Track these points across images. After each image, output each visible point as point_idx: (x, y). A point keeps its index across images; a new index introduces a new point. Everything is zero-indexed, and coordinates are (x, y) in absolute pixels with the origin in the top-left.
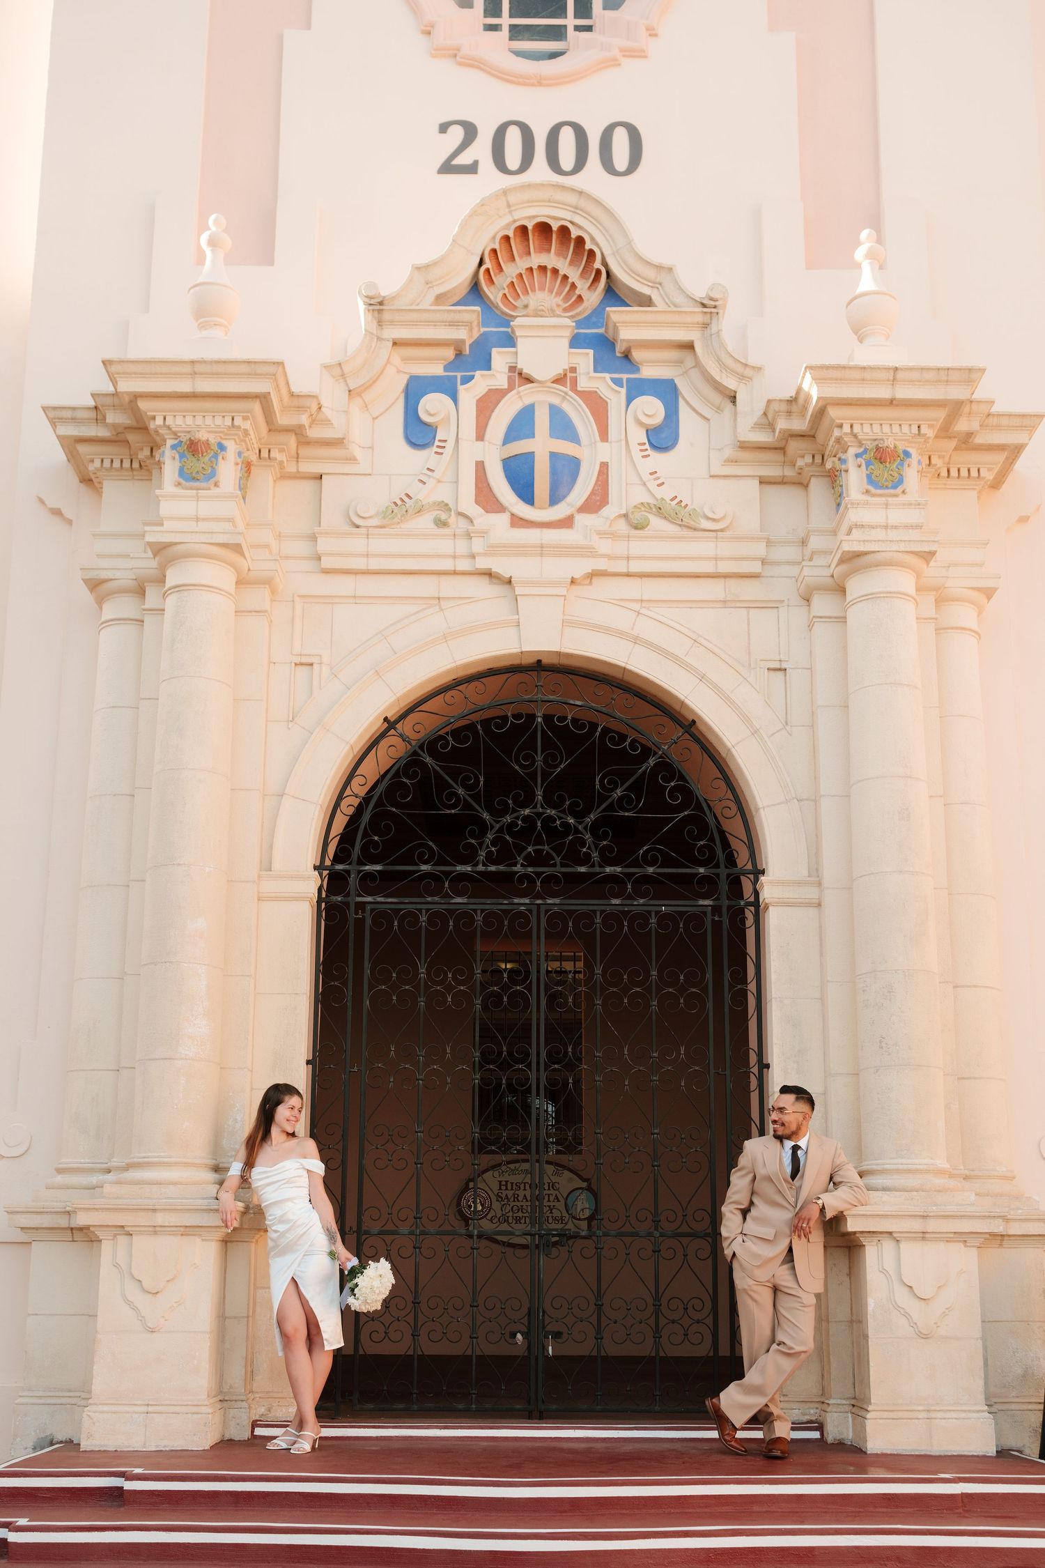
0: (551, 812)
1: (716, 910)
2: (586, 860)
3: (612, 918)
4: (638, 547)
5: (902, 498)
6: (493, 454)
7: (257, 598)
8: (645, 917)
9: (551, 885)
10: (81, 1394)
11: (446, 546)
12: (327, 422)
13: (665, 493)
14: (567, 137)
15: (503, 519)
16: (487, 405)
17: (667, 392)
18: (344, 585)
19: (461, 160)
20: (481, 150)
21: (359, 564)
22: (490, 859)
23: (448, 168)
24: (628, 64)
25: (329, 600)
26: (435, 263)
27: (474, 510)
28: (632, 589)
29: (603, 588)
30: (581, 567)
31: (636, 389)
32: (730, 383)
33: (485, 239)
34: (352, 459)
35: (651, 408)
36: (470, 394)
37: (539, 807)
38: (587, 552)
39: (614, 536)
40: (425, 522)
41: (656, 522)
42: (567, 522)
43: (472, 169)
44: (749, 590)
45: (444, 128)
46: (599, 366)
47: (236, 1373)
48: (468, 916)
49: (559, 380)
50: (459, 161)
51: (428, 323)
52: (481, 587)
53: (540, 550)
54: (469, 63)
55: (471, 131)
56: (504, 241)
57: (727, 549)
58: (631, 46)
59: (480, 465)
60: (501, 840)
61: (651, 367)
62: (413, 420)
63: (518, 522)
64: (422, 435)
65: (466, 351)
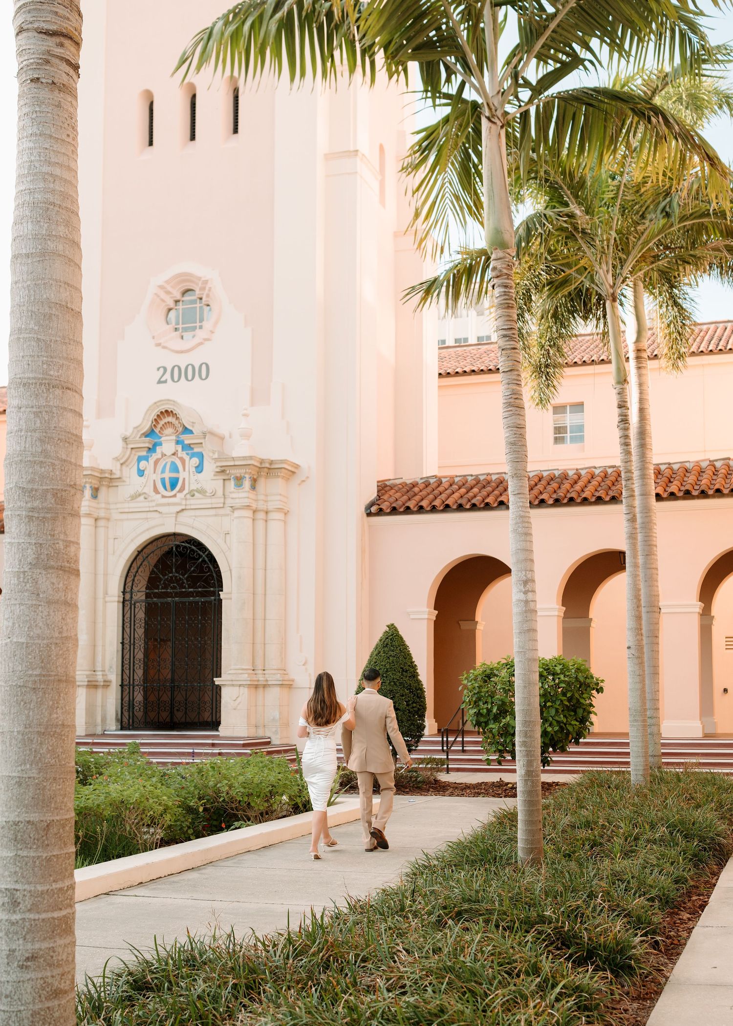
0: (176, 575)
1: (215, 600)
2: (185, 588)
3: (190, 603)
4: (192, 501)
5: (243, 490)
6: (158, 478)
7: (103, 522)
8: (198, 602)
9: (177, 595)
11: (147, 504)
12: (115, 474)
13: (199, 486)
14: (190, 369)
15: (159, 496)
16: (156, 462)
17: (200, 456)
18: (125, 516)
19: (163, 379)
20: (167, 376)
21: (127, 510)
22: (163, 588)
23: (159, 382)
24: (207, 342)
25: (122, 520)
26: (139, 426)
27: (152, 493)
28: (192, 513)
29: (185, 513)
30: (179, 508)
31: (192, 456)
32: (211, 455)
33: (153, 416)
34: (124, 481)
35: (195, 461)
36: (152, 461)
37: (174, 574)
38: (181, 504)
39: (186, 499)
40: (142, 498)
41: (196, 494)
42: (175, 496)
43: (165, 382)
44: (219, 511)
45: (158, 369)
46: (182, 450)
47: (99, 720)
49: (174, 454)
50: (162, 380)
51: (138, 443)
52: (156, 515)
53: (169, 504)
54: (164, 347)
55: (165, 369)
56: (158, 416)
57: (214, 500)
58: (206, 337)
59: (154, 481)
60: (164, 583)
61: (196, 450)
62: (139, 469)
63: (163, 497)
64: (141, 473)
65: (150, 449)
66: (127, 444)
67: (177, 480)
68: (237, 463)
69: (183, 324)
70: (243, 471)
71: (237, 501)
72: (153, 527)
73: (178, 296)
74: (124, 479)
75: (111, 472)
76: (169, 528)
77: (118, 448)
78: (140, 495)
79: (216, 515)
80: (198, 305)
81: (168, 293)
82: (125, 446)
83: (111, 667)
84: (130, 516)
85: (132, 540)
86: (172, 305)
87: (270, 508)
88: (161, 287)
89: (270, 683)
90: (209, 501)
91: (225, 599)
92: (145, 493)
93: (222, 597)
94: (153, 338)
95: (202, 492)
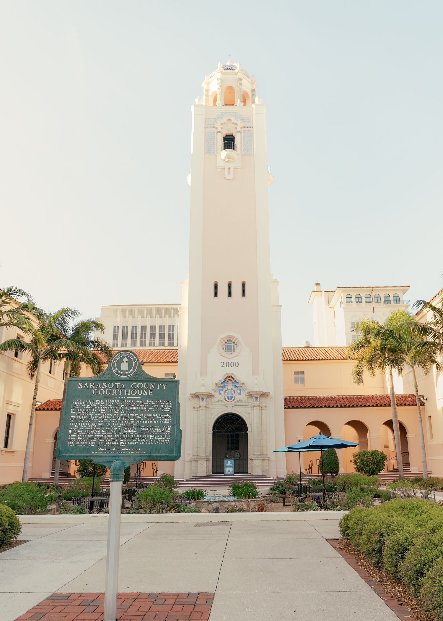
0: (231, 426)
1: (244, 433)
2: (234, 429)
3: (236, 434)
4: (237, 403)
5: (258, 401)
6: (226, 396)
7: (207, 409)
8: (239, 434)
9: (231, 431)
10: (197, 472)
11: (222, 404)
13: (240, 399)
14: (232, 363)
17: (240, 390)
18: (214, 407)
20: (225, 365)
21: (215, 405)
24: (238, 356)
26: (221, 380)
27: (224, 401)
28: (237, 407)
29: (235, 407)
32: (245, 390)
33: (225, 377)
35: (239, 391)
38: (234, 404)
39: (236, 403)
41: (239, 401)
43: (224, 367)
44: (246, 407)
45: (221, 363)
46: (234, 388)
47: (208, 471)
48: (224, 434)
49: (231, 389)
50: (223, 366)
51: (220, 385)
52: (225, 407)
53: (230, 404)
54: (223, 356)
55: (224, 363)
57: (245, 403)
58: (238, 354)
60: (227, 428)
61: (238, 388)
62: (219, 393)
63: (228, 402)
64: (220, 394)
65: (223, 387)
66: (216, 386)
68: (257, 393)
69: (228, 349)
70: (258, 395)
71: (256, 404)
72: (224, 411)
73: (226, 341)
74: (215, 396)
75: (212, 394)
76: (230, 411)
77: (214, 387)
78: (220, 401)
79: (245, 408)
80: (233, 344)
81: (224, 340)
83: (210, 454)
84: (216, 407)
85: (217, 415)
86: (224, 344)
87: (263, 406)
88: (222, 339)
89: (266, 458)
90: (243, 403)
91: (249, 433)
92: (222, 400)
93: (248, 432)
94: (220, 353)
95: (241, 401)
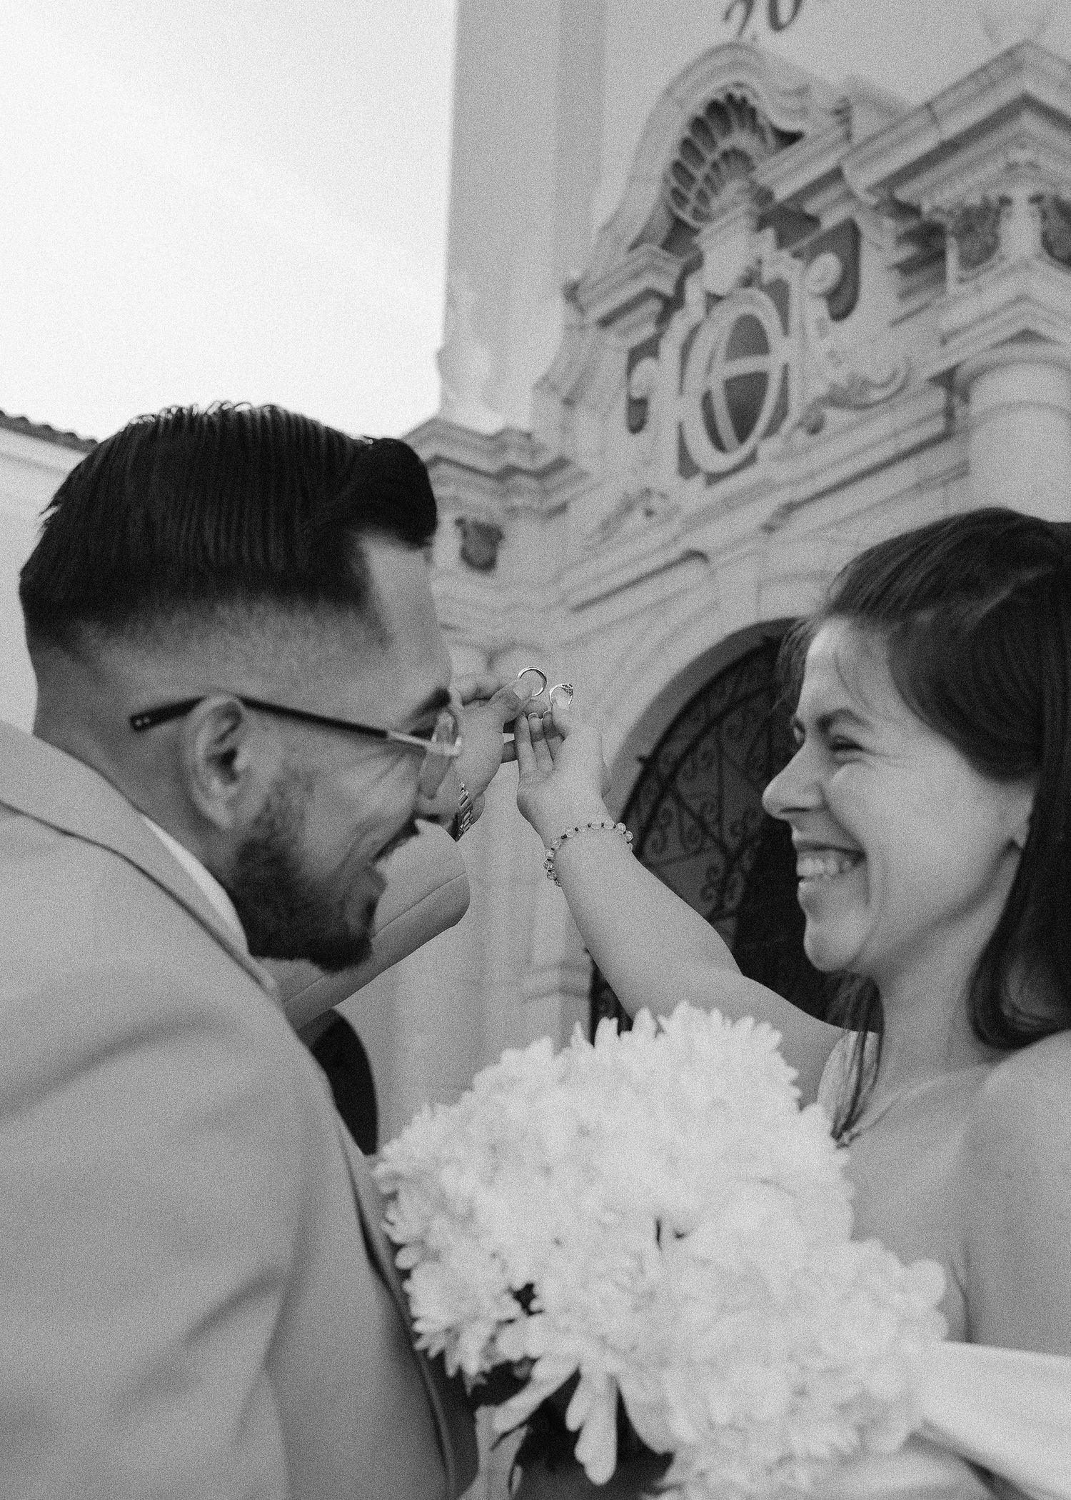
4: (817, 455)
6: (692, 407)
11: (656, 537)
13: (840, 375)
15: (695, 484)
27: (674, 484)
35: (828, 266)
36: (672, 346)
39: (792, 454)
40: (637, 518)
41: (831, 414)
42: (752, 458)
56: (686, 145)
59: (680, 427)
62: (630, 403)
63: (712, 481)
64: (638, 415)
65: (665, 300)
66: (582, 310)
67: (758, 381)
75: (531, 442)
82: (574, 318)
92: (650, 491)
95: (853, 394)
